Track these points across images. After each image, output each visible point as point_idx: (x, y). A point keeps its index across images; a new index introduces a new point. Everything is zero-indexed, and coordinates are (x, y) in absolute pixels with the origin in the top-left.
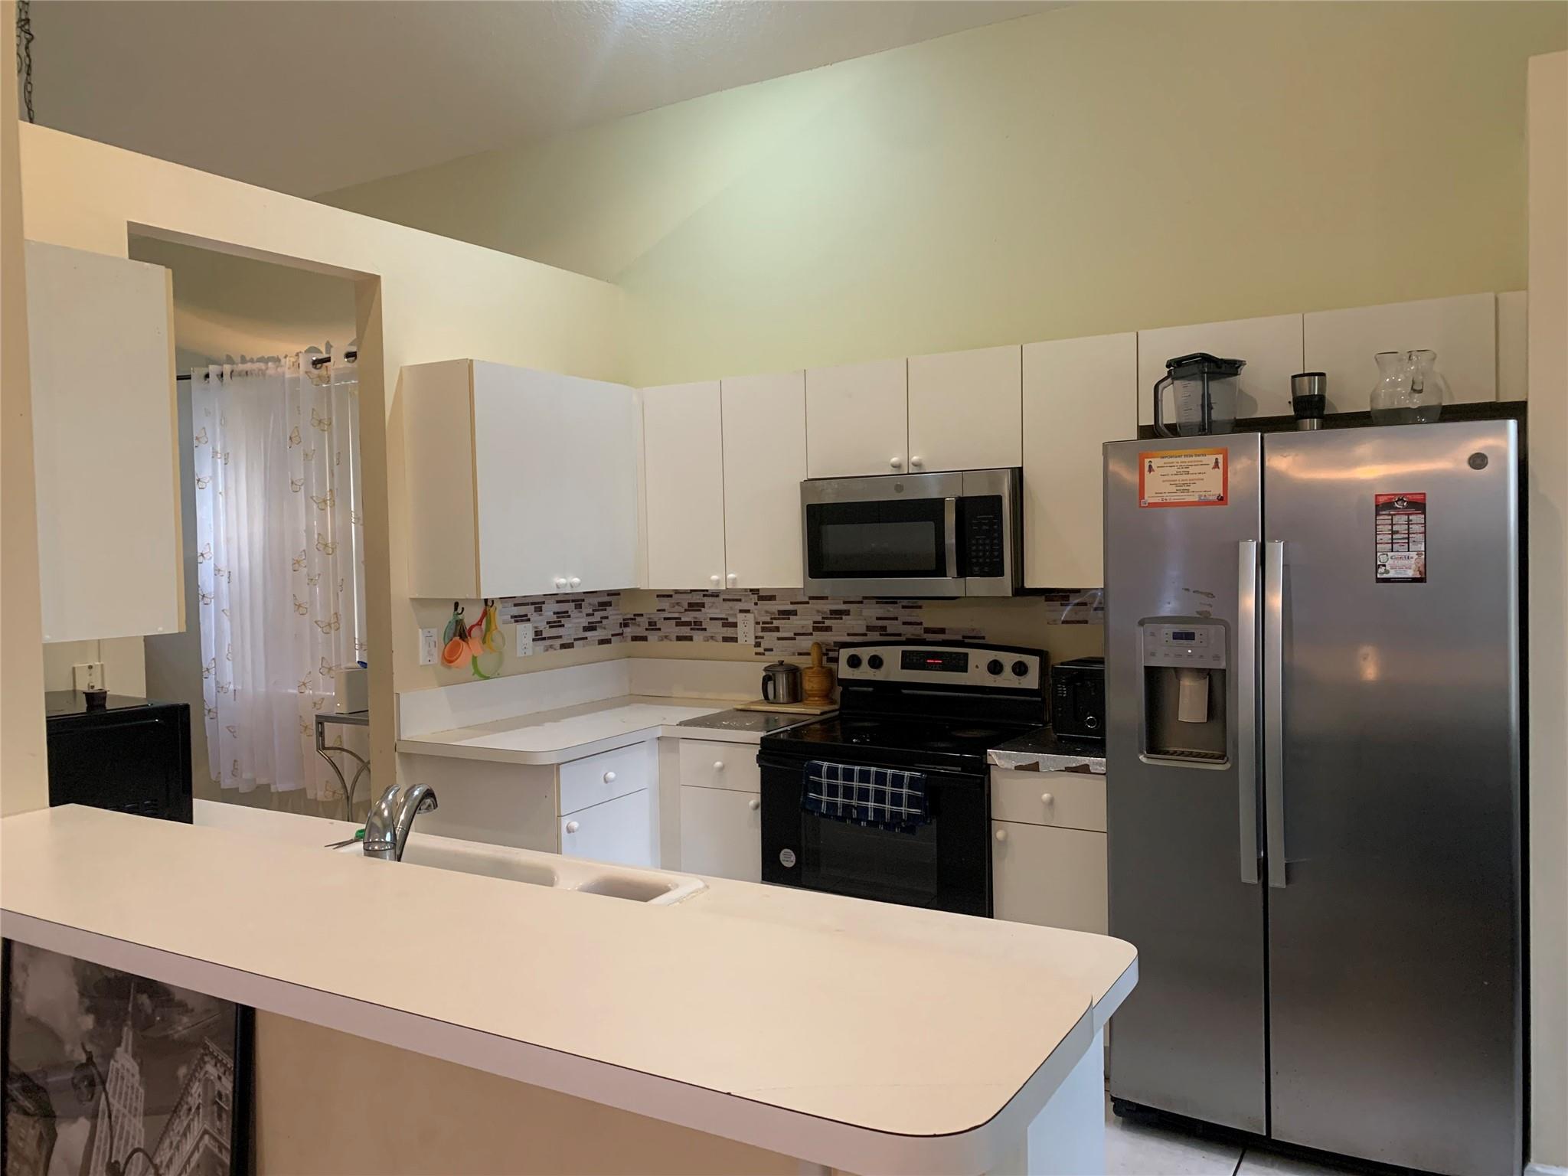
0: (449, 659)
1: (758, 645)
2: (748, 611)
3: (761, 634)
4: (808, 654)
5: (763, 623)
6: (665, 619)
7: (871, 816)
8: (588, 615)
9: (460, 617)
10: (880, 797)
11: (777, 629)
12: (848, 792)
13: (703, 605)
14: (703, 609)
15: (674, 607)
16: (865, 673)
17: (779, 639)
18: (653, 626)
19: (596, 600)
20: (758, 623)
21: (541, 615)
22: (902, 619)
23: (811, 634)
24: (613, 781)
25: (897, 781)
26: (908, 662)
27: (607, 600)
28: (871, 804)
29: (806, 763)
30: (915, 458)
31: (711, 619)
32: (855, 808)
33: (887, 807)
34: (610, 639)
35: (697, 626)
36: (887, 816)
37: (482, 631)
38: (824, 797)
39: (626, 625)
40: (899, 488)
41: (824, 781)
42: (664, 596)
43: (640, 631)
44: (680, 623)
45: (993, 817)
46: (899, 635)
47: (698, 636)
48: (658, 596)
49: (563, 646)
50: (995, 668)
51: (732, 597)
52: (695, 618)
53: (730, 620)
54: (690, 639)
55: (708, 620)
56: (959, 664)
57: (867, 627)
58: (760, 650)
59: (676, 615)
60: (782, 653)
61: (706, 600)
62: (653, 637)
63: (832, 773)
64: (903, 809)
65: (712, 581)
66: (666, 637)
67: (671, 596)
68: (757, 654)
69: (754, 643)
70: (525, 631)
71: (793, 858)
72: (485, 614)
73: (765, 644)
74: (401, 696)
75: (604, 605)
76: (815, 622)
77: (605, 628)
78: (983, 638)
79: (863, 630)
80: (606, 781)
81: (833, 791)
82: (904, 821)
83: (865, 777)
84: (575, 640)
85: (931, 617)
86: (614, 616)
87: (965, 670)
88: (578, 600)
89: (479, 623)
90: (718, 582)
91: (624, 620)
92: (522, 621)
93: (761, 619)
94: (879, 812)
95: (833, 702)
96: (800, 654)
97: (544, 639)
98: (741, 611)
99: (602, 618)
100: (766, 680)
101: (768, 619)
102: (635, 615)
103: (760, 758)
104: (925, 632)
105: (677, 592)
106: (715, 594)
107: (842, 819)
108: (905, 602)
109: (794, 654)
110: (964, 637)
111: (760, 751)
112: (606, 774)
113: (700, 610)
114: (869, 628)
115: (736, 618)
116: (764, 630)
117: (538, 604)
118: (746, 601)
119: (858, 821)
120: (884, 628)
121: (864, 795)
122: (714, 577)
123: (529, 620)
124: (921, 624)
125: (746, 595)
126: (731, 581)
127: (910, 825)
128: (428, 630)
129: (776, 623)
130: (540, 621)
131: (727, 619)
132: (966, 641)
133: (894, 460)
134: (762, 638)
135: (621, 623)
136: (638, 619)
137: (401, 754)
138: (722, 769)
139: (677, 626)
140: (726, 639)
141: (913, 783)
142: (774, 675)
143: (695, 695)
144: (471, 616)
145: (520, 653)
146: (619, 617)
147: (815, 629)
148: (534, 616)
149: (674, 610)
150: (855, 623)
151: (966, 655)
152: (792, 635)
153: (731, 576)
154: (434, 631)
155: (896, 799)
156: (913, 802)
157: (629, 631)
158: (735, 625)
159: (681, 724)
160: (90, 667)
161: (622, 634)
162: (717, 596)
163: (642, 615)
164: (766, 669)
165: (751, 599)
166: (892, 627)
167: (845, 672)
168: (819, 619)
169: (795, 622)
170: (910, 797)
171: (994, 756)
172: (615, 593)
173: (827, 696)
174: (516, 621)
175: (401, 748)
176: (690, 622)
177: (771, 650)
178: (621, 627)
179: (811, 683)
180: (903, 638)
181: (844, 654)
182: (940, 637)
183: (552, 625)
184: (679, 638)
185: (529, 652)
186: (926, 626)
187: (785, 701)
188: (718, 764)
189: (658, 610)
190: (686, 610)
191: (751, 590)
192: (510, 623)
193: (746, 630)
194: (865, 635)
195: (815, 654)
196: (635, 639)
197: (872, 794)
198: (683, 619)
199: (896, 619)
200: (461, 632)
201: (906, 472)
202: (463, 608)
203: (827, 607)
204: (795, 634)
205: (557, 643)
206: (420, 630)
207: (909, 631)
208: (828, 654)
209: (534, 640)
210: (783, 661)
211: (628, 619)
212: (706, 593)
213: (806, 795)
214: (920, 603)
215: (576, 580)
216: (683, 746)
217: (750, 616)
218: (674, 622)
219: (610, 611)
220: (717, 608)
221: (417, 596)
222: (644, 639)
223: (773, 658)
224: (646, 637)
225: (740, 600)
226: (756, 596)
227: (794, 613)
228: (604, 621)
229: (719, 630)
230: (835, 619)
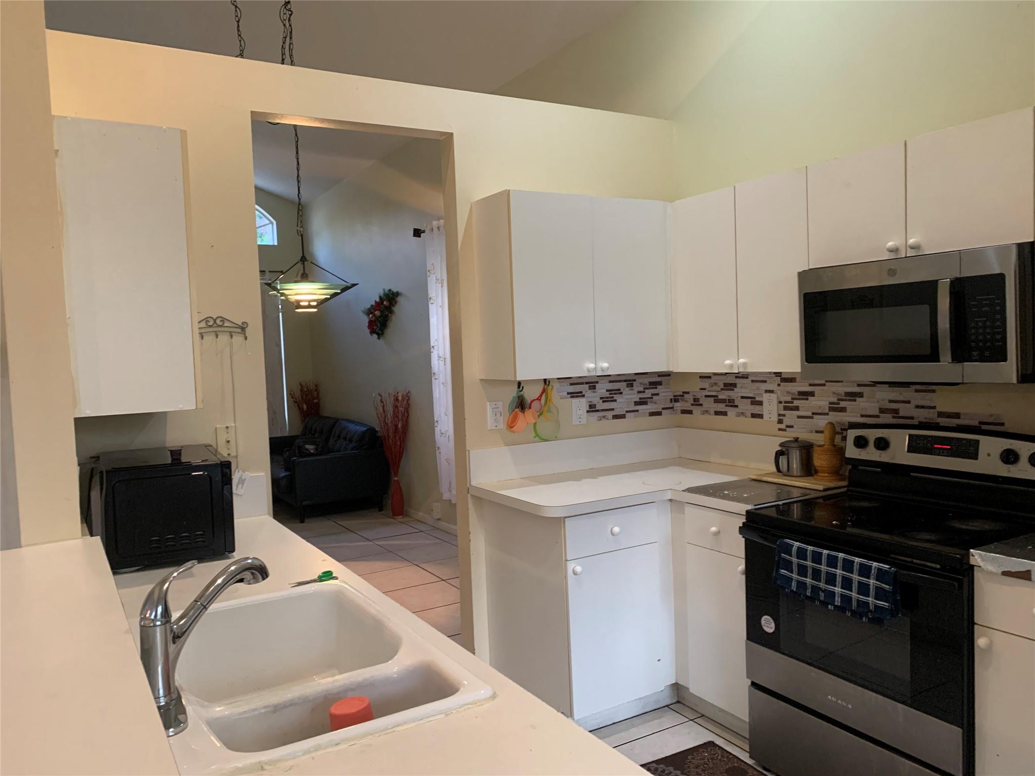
0: (511, 426)
1: (780, 422)
2: (771, 392)
3: (783, 412)
4: (822, 432)
5: (786, 402)
6: (706, 396)
7: (838, 601)
8: (639, 392)
9: (522, 393)
10: (847, 583)
11: (797, 408)
12: (816, 574)
13: (735, 385)
14: (735, 389)
15: (713, 386)
16: (871, 454)
17: (799, 417)
18: (696, 402)
19: (647, 380)
20: (780, 402)
21: (594, 392)
22: (914, 403)
23: (827, 414)
24: (617, 535)
25: (865, 571)
26: (915, 446)
27: (658, 380)
28: (838, 590)
29: (779, 541)
30: (911, 241)
31: (742, 397)
32: (823, 591)
33: (854, 595)
34: (661, 412)
35: (731, 403)
36: (854, 604)
37: (541, 404)
38: (795, 576)
39: (676, 401)
40: (892, 272)
41: (795, 560)
42: (705, 377)
43: (687, 406)
44: (717, 401)
45: (976, 621)
46: (912, 418)
47: (732, 412)
48: (701, 377)
49: (616, 417)
50: (1010, 457)
51: (759, 379)
52: (729, 396)
53: (757, 399)
54: (725, 414)
55: (740, 398)
56: (970, 451)
57: (880, 409)
58: (783, 426)
59: (714, 394)
60: (802, 432)
61: (738, 381)
62: (697, 411)
63: (802, 554)
64: (870, 599)
65: (725, 366)
66: (707, 411)
67: (710, 377)
68: (780, 430)
69: (777, 420)
70: (580, 405)
71: (773, 625)
72: (544, 391)
73: (787, 421)
74: (471, 451)
75: (654, 385)
76: (831, 403)
77: (656, 403)
78: (1003, 424)
79: (877, 412)
80: (613, 534)
81: (802, 571)
82: (871, 611)
83: (832, 562)
84: (627, 412)
85: (944, 401)
86: (665, 393)
87: (974, 456)
88: (630, 381)
89: (539, 399)
90: (731, 366)
91: (675, 396)
92: (577, 397)
93: (783, 399)
94: (846, 599)
95: (843, 480)
96: (817, 432)
97: (598, 411)
98: (767, 391)
99: (652, 395)
100: (779, 454)
101: (789, 399)
102: (683, 392)
103: (743, 529)
104: (938, 417)
105: (715, 374)
106: (745, 376)
107: (811, 599)
108: (918, 387)
109: (811, 432)
110: (980, 423)
111: (743, 523)
112: (613, 528)
113: (733, 390)
114: (882, 411)
115: (762, 397)
116: (786, 408)
117: (592, 384)
118: (771, 383)
119: (825, 604)
120: (896, 411)
121: (831, 579)
122: (728, 362)
123: (583, 396)
124: (934, 408)
125: (770, 378)
126: (742, 366)
127: (877, 618)
128: (495, 403)
129: (796, 403)
130: (593, 397)
131: (755, 398)
132: (984, 427)
133: (890, 244)
134: (784, 415)
135: (671, 399)
136: (686, 396)
137: (473, 496)
138: (717, 534)
139: (715, 402)
140: (754, 416)
141: (881, 575)
142: (787, 450)
143: (729, 462)
144: (530, 394)
145: (575, 422)
146: (671, 394)
147: (832, 409)
148: (589, 394)
149: (712, 389)
150: (868, 405)
151: (978, 442)
152: (810, 414)
153: (741, 360)
154: (500, 404)
155: (863, 589)
156: (880, 594)
157: (678, 406)
158: (760, 403)
160: (227, 427)
161: (672, 408)
162: (747, 378)
163: (688, 393)
164: (781, 445)
165: (775, 381)
166: (904, 410)
167: (852, 452)
168: (835, 400)
169: (813, 403)
170: (877, 588)
171: (977, 557)
172: (667, 374)
173: (836, 473)
174: (572, 397)
175: (471, 492)
176: (726, 399)
177: (792, 427)
178: (671, 402)
179: (820, 460)
180: (915, 422)
181: (852, 434)
182: (954, 422)
183: (604, 400)
184: (717, 413)
185: (584, 421)
186: (940, 410)
187: (799, 474)
188: (714, 529)
189: (701, 389)
190: (722, 389)
191: (775, 373)
192: (566, 398)
193: (770, 407)
194: (878, 417)
195: (827, 433)
196: (684, 412)
197: (839, 580)
198: (720, 397)
199: (909, 402)
200: (521, 404)
201: (904, 256)
202: (523, 387)
203: (842, 389)
204: (813, 414)
205: (610, 414)
206: (488, 403)
207: (922, 415)
209: (588, 412)
210: (798, 438)
211: (678, 396)
212: (738, 375)
213: (777, 571)
214: (934, 387)
215: (605, 365)
216: (688, 509)
217: (773, 396)
218: (712, 399)
219: (660, 389)
220: (746, 387)
221: (483, 377)
222: (690, 412)
223: (790, 435)
224: (692, 411)
225: (765, 382)
226: (779, 378)
227: (812, 394)
228: (655, 397)
229: (748, 408)
230: (850, 400)
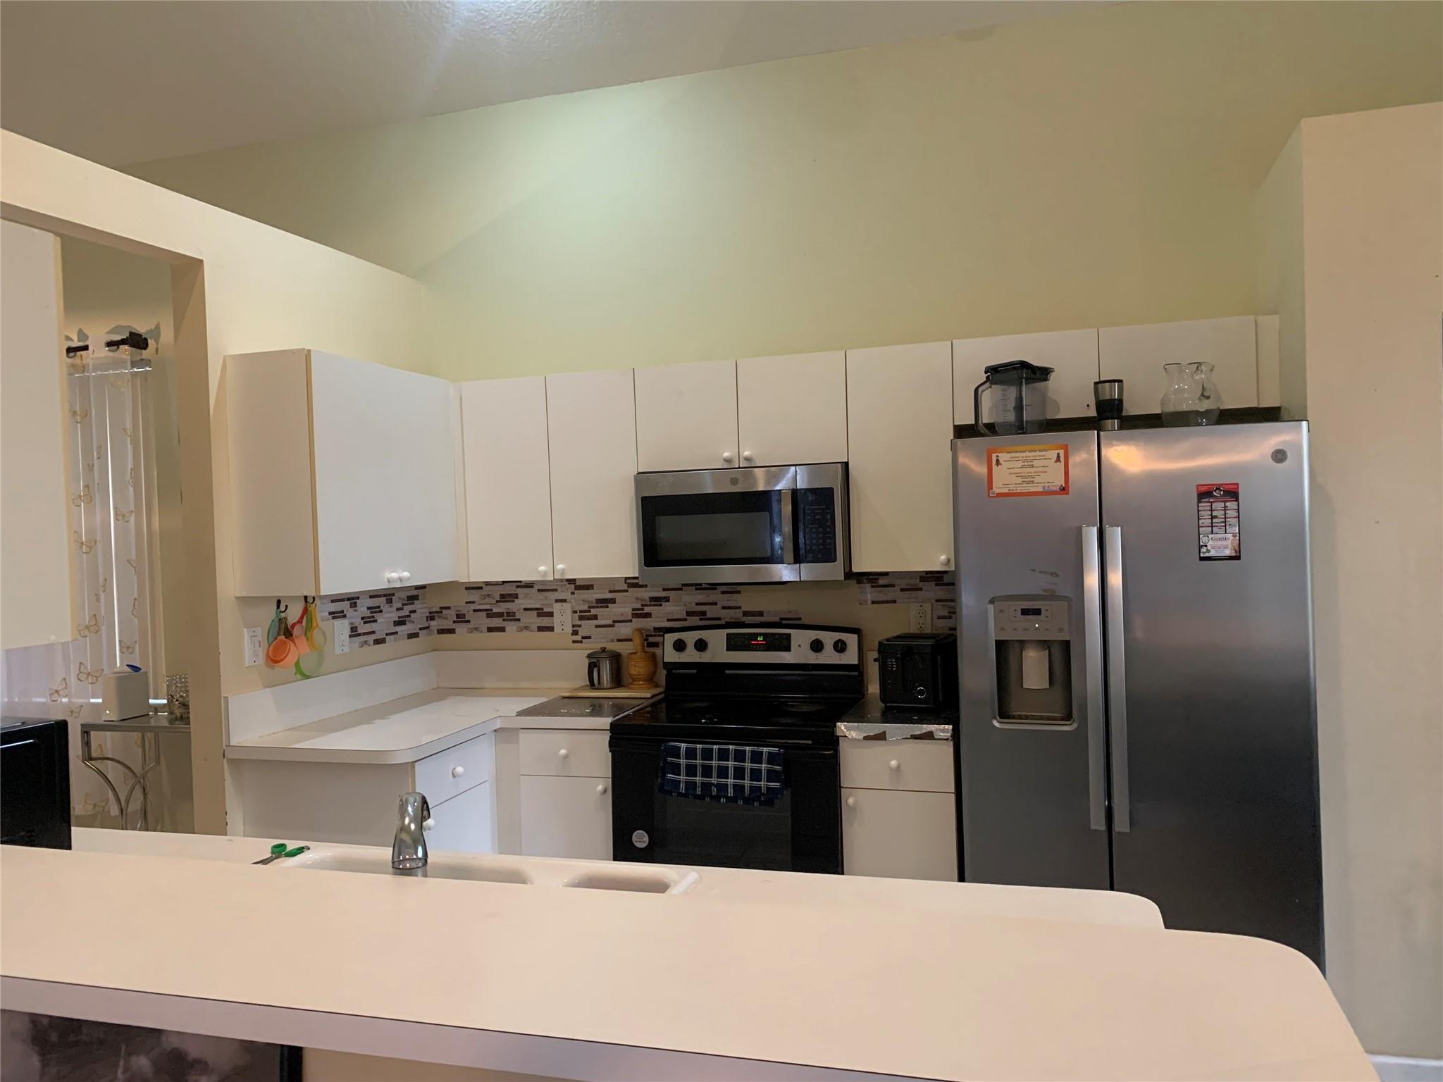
0: (274, 659)
1: (575, 633)
2: (564, 601)
3: (579, 623)
4: (630, 640)
5: (580, 612)
6: (475, 611)
7: (730, 793)
8: (398, 609)
9: (283, 615)
10: (739, 773)
11: (595, 617)
12: (707, 771)
13: (516, 596)
14: (516, 600)
15: (485, 598)
16: (691, 656)
17: (597, 626)
18: (461, 618)
19: (404, 595)
20: (575, 612)
21: (356, 611)
22: (720, 604)
23: (631, 621)
24: (460, 776)
25: (757, 758)
26: (734, 644)
27: (415, 594)
28: (730, 781)
29: (663, 745)
30: (747, 453)
31: (525, 609)
32: (715, 786)
33: (747, 782)
34: (418, 633)
35: (511, 617)
36: (747, 790)
37: (302, 626)
38: (683, 778)
39: (432, 618)
40: (734, 481)
41: (683, 761)
42: (473, 588)
43: (448, 624)
44: (490, 614)
45: (842, 785)
46: (719, 619)
47: (511, 627)
48: (467, 588)
49: (377, 642)
50: (817, 646)
51: (543, 588)
52: (508, 609)
53: (546, 610)
54: (502, 629)
55: (522, 610)
56: (783, 644)
57: (687, 612)
58: (578, 638)
59: (487, 607)
60: (601, 640)
61: (519, 591)
62: (461, 629)
63: (691, 754)
64: (762, 783)
65: (539, 572)
66: (476, 629)
67: (481, 588)
68: (574, 642)
69: (571, 632)
70: (342, 627)
71: (646, 839)
72: (305, 611)
73: (582, 632)
74: (229, 699)
75: (412, 599)
76: (633, 610)
77: (413, 622)
78: (800, 619)
79: (684, 615)
80: (454, 776)
81: (691, 770)
82: (763, 794)
83: (723, 755)
84: (387, 634)
85: (749, 602)
86: (421, 608)
87: (788, 649)
88: (388, 595)
89: (300, 621)
90: (545, 573)
91: (430, 613)
92: (339, 617)
93: (578, 608)
94: (739, 789)
95: (657, 686)
96: (619, 640)
97: (359, 635)
98: (557, 601)
99: (410, 612)
100: (591, 667)
101: (586, 608)
102: (441, 608)
103: (612, 744)
104: (744, 616)
105: (487, 584)
106: (529, 585)
107: (702, 797)
108: (724, 588)
109: (613, 641)
110: (781, 619)
111: (610, 736)
112: (454, 769)
113: (513, 601)
114: (689, 614)
115: (553, 608)
116: (581, 618)
117: (353, 600)
118: (562, 591)
119: (717, 798)
120: (704, 613)
121: (723, 772)
122: (542, 568)
123: (345, 616)
124: (740, 608)
125: (562, 586)
126: (560, 572)
127: (769, 798)
128: (254, 629)
129: (594, 611)
130: (355, 616)
131: (542, 609)
132: (784, 622)
133: (726, 455)
134: (580, 626)
135: (427, 617)
136: (445, 612)
137: (231, 761)
138: (566, 757)
139: (487, 617)
140: (540, 629)
141: (772, 758)
142: (598, 661)
143: (510, 685)
144: (293, 614)
145: (338, 651)
146: (425, 610)
147: (635, 616)
148: (350, 612)
149: (483, 602)
150: (674, 609)
151: (789, 635)
152: (610, 622)
153: (560, 566)
154: (258, 630)
155: (756, 775)
156: (771, 776)
157: (435, 624)
158: (551, 614)
159: (520, 714)
161: (427, 628)
162: (532, 587)
163: (449, 608)
164: (589, 656)
165: (568, 589)
166: (711, 612)
167: (671, 656)
168: (639, 606)
169: (613, 610)
170: (769, 771)
171: (842, 727)
172: (423, 587)
173: (651, 680)
174: (334, 618)
175: (230, 755)
176: (503, 613)
177: (590, 637)
178: (427, 620)
179: (637, 668)
180: (723, 622)
181: (670, 638)
182: (758, 619)
183: (367, 620)
184: (490, 630)
185: (347, 649)
186: (745, 610)
187: (609, 686)
188: (563, 752)
189: (467, 603)
190: (497, 602)
191: (568, 580)
192: (328, 619)
193: (563, 618)
194: (685, 620)
195: (637, 641)
196: (441, 631)
197: (731, 772)
198: (494, 611)
199: (716, 604)
200: (285, 631)
201: (737, 466)
202: (287, 606)
203: (645, 594)
204: (614, 622)
205: (371, 638)
206: (245, 630)
207: (729, 615)
208: (650, 641)
209: (350, 636)
210: (605, 648)
211: (433, 612)
212: (519, 584)
213: (664, 776)
214: (739, 588)
215: (406, 574)
216: (523, 736)
217: (567, 607)
218: (484, 614)
219: (417, 605)
220: (531, 598)
221: (244, 594)
222: (452, 631)
223: (593, 645)
224: (454, 629)
225: (556, 590)
226: (573, 586)
227: (613, 601)
228: (412, 615)
229: (533, 620)
230: (655, 605)
